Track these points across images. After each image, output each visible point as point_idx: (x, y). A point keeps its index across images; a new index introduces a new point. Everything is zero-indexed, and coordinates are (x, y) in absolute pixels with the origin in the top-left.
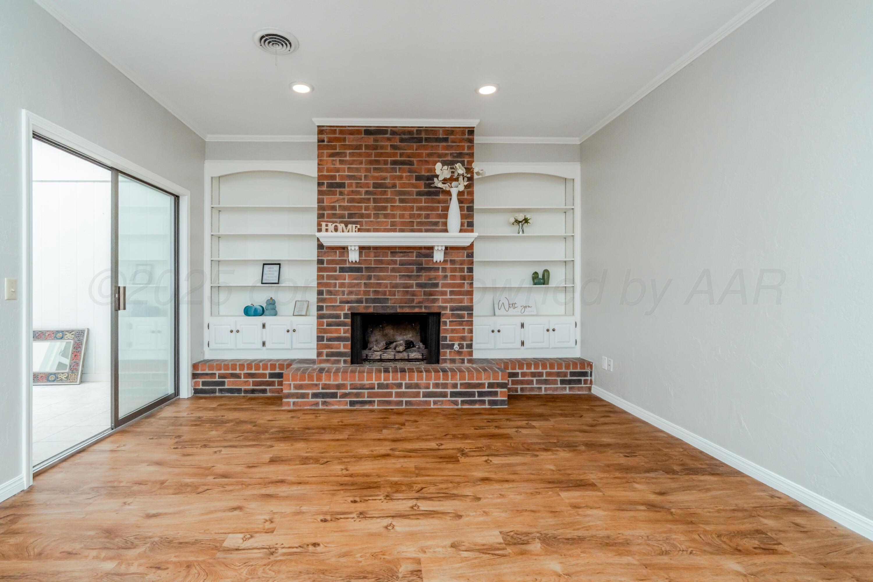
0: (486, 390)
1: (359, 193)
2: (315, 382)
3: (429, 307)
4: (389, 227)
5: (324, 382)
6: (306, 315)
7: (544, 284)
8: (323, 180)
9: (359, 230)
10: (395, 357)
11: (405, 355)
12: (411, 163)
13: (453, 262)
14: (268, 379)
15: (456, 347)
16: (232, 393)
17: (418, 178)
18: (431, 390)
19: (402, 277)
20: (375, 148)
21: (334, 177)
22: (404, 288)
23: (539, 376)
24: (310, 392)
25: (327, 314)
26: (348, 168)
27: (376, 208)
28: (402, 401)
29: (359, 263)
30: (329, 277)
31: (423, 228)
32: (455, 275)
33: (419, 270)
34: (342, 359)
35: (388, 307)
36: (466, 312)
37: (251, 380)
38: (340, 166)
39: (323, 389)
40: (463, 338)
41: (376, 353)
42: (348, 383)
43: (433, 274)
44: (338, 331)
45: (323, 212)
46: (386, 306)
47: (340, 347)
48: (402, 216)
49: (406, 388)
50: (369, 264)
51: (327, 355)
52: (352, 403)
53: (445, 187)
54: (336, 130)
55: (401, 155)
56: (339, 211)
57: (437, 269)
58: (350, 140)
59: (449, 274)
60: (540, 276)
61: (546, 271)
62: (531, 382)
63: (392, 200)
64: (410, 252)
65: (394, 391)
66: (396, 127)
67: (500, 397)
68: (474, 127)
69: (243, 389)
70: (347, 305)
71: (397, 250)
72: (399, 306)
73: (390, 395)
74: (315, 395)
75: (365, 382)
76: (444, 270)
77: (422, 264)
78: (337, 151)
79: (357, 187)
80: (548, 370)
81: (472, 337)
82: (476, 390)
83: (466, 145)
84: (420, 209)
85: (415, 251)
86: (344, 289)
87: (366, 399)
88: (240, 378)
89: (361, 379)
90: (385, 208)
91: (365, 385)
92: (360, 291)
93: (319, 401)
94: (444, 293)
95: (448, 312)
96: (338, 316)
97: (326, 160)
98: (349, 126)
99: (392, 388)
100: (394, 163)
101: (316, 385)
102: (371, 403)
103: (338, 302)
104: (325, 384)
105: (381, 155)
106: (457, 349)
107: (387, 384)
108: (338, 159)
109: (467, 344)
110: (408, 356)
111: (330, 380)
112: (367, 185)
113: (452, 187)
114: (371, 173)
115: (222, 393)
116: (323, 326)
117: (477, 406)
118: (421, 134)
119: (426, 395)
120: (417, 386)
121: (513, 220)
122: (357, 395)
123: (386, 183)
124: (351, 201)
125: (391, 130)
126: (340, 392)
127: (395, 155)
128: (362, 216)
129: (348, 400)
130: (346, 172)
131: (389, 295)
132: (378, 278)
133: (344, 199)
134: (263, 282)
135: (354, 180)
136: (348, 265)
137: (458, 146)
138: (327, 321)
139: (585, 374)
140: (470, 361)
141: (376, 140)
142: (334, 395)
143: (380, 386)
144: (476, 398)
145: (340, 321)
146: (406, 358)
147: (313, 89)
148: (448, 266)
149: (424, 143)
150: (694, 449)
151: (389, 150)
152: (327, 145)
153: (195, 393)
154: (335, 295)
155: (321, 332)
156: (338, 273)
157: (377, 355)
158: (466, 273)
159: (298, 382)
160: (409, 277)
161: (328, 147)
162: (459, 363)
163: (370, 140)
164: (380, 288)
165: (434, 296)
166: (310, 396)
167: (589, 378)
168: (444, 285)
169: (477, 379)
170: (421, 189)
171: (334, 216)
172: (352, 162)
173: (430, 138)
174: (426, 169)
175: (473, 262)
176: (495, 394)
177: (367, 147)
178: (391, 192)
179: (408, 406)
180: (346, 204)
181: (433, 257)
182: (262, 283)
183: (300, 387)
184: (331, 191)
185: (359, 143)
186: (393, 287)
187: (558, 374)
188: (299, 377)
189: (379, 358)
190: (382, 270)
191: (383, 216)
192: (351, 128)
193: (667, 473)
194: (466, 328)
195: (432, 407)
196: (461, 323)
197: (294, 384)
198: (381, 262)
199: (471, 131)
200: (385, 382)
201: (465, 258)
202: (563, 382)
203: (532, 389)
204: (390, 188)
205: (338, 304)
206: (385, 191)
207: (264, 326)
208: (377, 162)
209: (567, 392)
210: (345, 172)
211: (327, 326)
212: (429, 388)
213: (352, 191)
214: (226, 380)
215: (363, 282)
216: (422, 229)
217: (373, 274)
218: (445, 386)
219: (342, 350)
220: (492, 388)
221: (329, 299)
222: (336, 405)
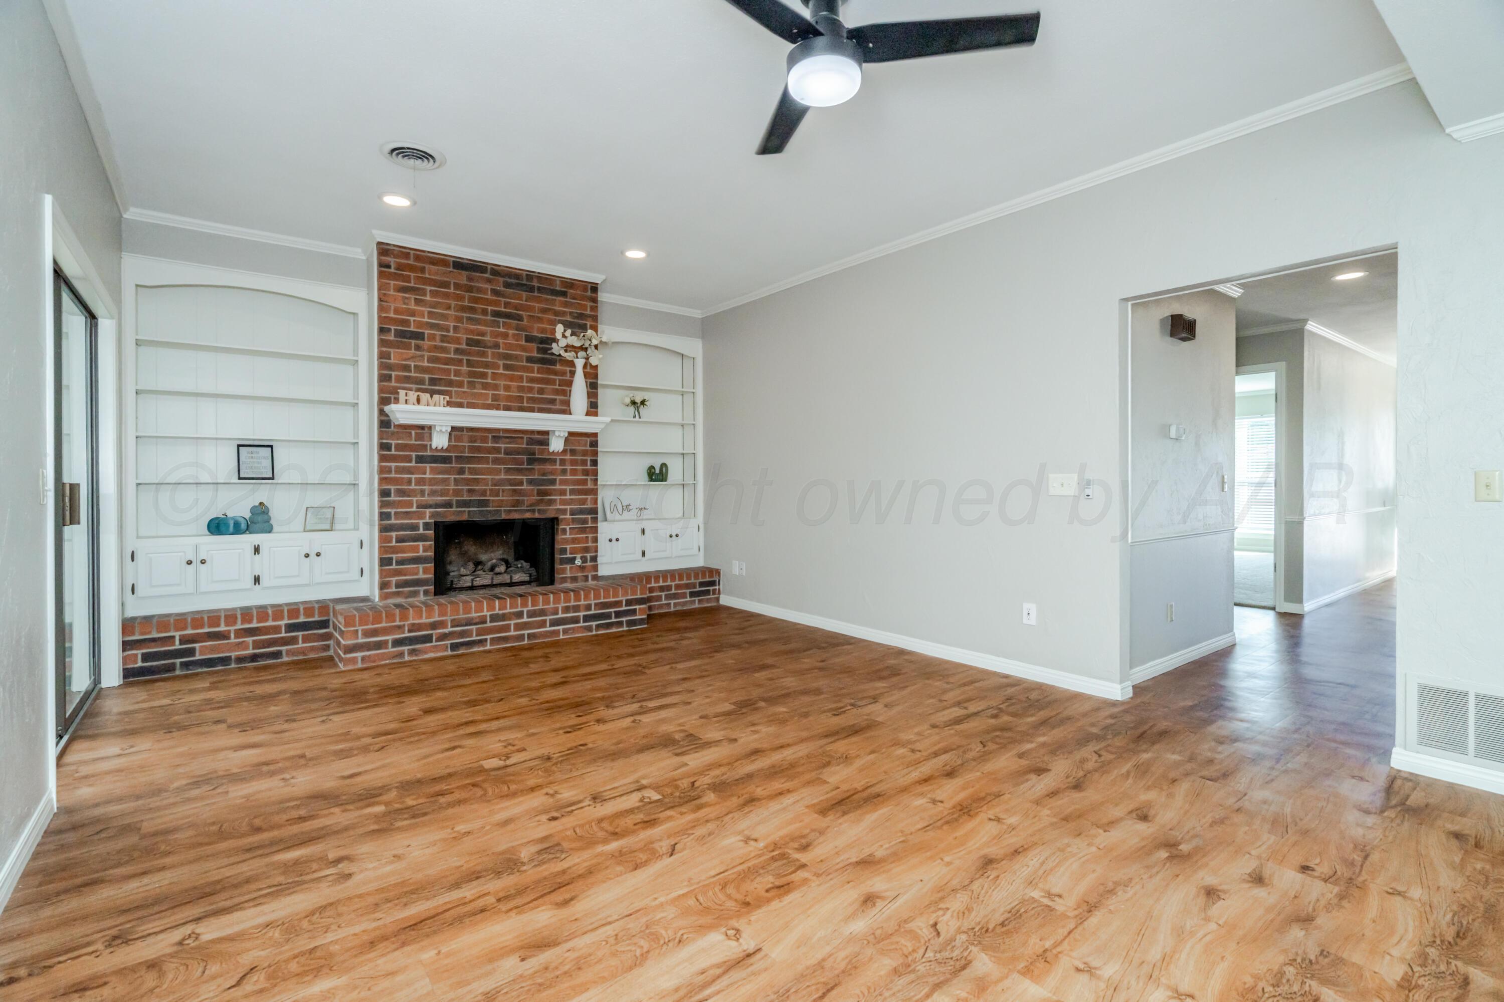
0: (624, 608)
1: (444, 350)
2: (397, 623)
3: (545, 511)
4: (490, 402)
5: (411, 621)
6: (332, 530)
7: (662, 480)
8: (389, 325)
9: (449, 404)
10: (492, 582)
11: (506, 578)
12: (519, 318)
13: (573, 452)
14: (283, 635)
15: (578, 562)
16: (211, 667)
17: (529, 339)
18: (560, 615)
19: (508, 471)
20: (470, 289)
21: (406, 323)
22: (511, 485)
23: (668, 590)
24: (390, 638)
25: (396, 524)
26: (429, 312)
27: (472, 374)
28: (524, 635)
29: (447, 450)
30: (399, 470)
31: (536, 406)
32: (576, 470)
33: (531, 461)
34: (422, 589)
35: (490, 512)
36: (589, 517)
37: (250, 640)
38: (415, 308)
39: (410, 631)
40: (586, 550)
41: (464, 578)
42: (448, 618)
43: (549, 467)
44: (416, 549)
45: (390, 373)
46: (487, 511)
47: (419, 571)
48: (507, 388)
49: (528, 617)
50: (462, 452)
51: (397, 586)
52: (454, 647)
53: (569, 356)
54: (409, 253)
55: (507, 305)
56: (415, 373)
57: (553, 461)
58: (431, 273)
59: (569, 467)
60: (658, 471)
61: (664, 465)
62: (659, 598)
63: (495, 366)
64: (518, 437)
65: (512, 622)
66: (499, 266)
67: (640, 615)
68: (597, 284)
69: (233, 657)
70: (428, 511)
71: (501, 434)
72: (505, 511)
73: (507, 628)
74: (398, 643)
75: (474, 615)
76: (563, 462)
77: (534, 454)
78: (412, 285)
79: (442, 341)
80: (677, 582)
81: (597, 547)
82: (612, 610)
83: (589, 304)
84: (532, 380)
85: (525, 437)
86: (424, 487)
87: (474, 638)
88: (228, 638)
89: (467, 610)
90: (484, 375)
91: (472, 618)
92: (448, 490)
93: (404, 650)
94: (563, 492)
95: (568, 516)
96: (415, 527)
97: (393, 295)
98: (429, 252)
99: (510, 619)
100: (497, 314)
101: (399, 627)
102: (481, 642)
103: (415, 506)
104: (413, 624)
105: (476, 300)
106: (579, 564)
107: (504, 615)
108: (413, 297)
109: (591, 557)
110: (511, 578)
111: (421, 617)
112: (457, 341)
113: (577, 358)
114: (463, 323)
115: (188, 669)
116: (390, 541)
117: (614, 630)
118: (532, 281)
119: (554, 623)
120: (542, 612)
121: (628, 401)
122: (462, 634)
123: (484, 340)
124: (431, 360)
125: (492, 268)
126: (436, 634)
127: (497, 304)
128: (450, 383)
129: (448, 642)
130: (426, 317)
131: (490, 496)
132: (473, 471)
133: (423, 356)
134: (241, 476)
135: (437, 330)
136: (429, 453)
137: (579, 304)
138: (396, 535)
139: (712, 583)
140: (595, 578)
141: (470, 279)
142: (428, 639)
143: (494, 618)
144: (613, 620)
145: (418, 534)
146: (508, 581)
147: (414, 203)
148: (568, 457)
149: (536, 294)
150: (829, 632)
151: (489, 296)
152: (395, 273)
153: (125, 677)
154: (409, 496)
155: (386, 552)
156: (413, 464)
157: (467, 581)
158: (589, 467)
159: (370, 626)
160: (519, 471)
161: (395, 276)
162: (582, 581)
163: (462, 277)
164: (477, 486)
165: (550, 495)
166: (390, 644)
167: (717, 587)
168: (563, 482)
169: (613, 597)
170: (532, 355)
171: (408, 379)
172: (434, 305)
173: (543, 288)
174: (539, 328)
175: (597, 453)
176: (634, 612)
177: (457, 286)
178: (493, 353)
179: (531, 640)
180: (426, 364)
181: (548, 445)
182: (240, 478)
183: (375, 633)
184: (401, 342)
185: (446, 279)
186: (495, 485)
187: (687, 586)
188: (371, 619)
189: (469, 584)
190: (480, 460)
191: (481, 386)
192: (432, 255)
193: (819, 649)
194: (590, 536)
195: (561, 637)
196: (583, 530)
197: (362, 630)
198: (479, 449)
199: (594, 288)
200: (501, 612)
201: (588, 448)
202: (692, 594)
203: (661, 606)
204: (490, 347)
205: (414, 509)
206: (484, 352)
207: (257, 550)
208: (472, 310)
209: (697, 605)
210: (424, 318)
211: (397, 542)
212: (557, 614)
213: (435, 345)
214: (197, 645)
215: (452, 477)
216: (534, 407)
217: (467, 466)
218: (576, 609)
219: (421, 576)
220: (630, 605)
221: (400, 501)
222: (432, 652)
